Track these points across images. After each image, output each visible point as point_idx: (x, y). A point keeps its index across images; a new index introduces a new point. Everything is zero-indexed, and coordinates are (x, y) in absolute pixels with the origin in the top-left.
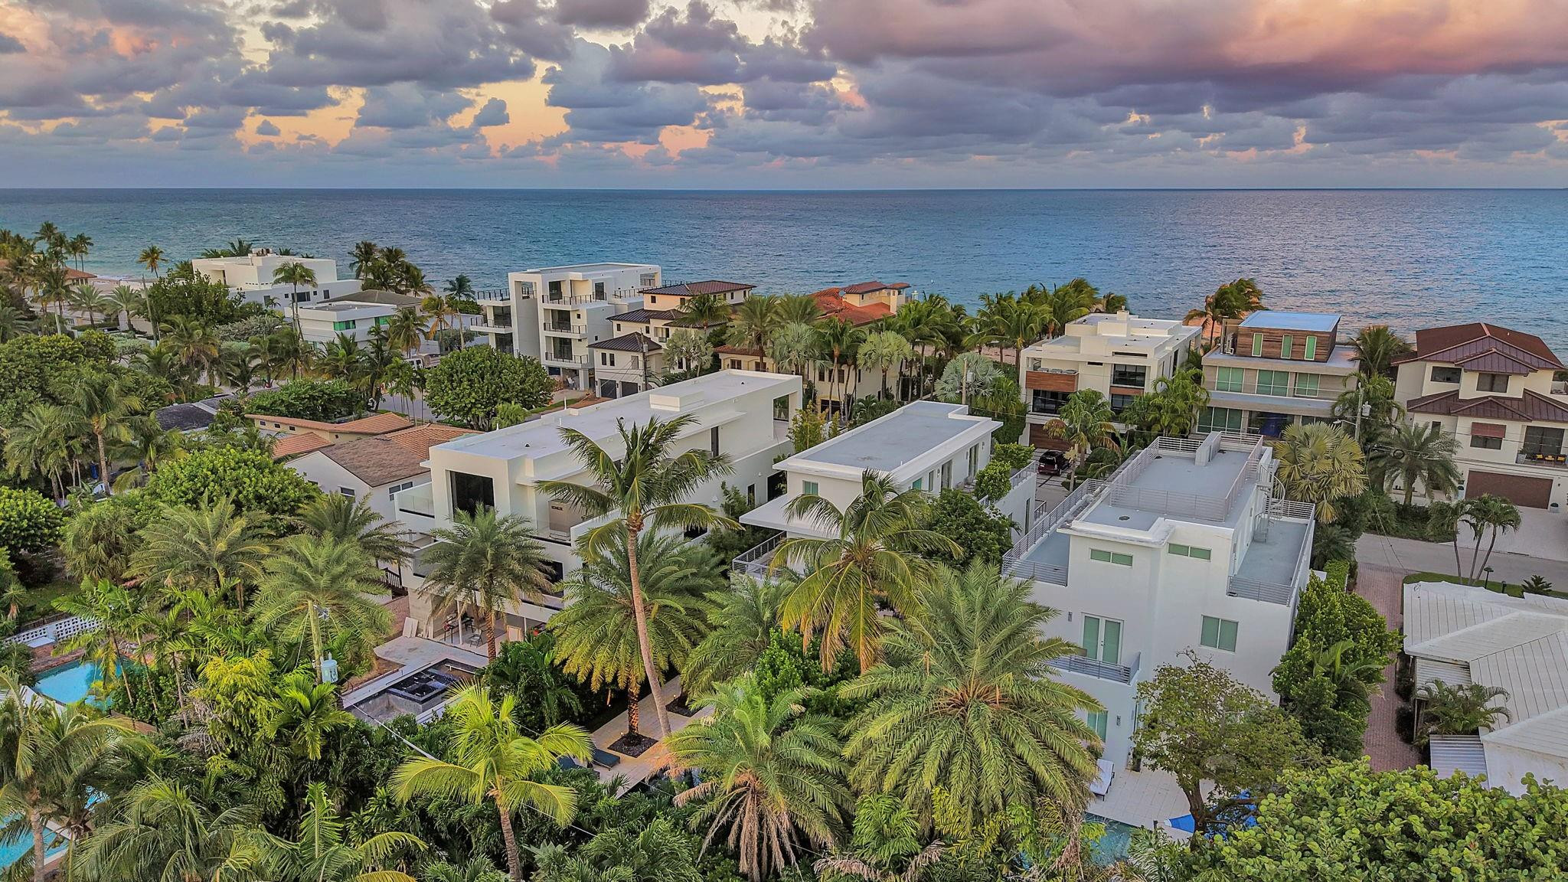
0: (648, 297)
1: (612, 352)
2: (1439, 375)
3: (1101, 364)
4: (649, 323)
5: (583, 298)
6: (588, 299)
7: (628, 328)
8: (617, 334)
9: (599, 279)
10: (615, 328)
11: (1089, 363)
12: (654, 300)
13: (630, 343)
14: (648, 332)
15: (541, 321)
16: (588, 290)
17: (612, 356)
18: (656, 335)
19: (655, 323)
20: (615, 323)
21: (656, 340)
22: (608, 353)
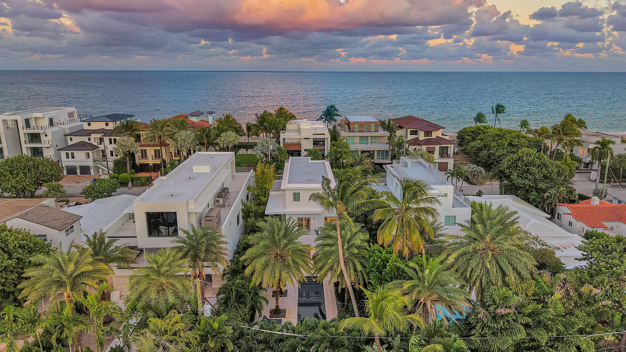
0: (87, 123)
1: (73, 152)
2: (412, 133)
3: (309, 139)
4: (90, 135)
5: (45, 126)
6: (47, 126)
7: (76, 140)
8: (70, 143)
9: (50, 116)
10: (69, 140)
11: (305, 139)
12: (89, 125)
13: (81, 146)
14: (89, 140)
15: (23, 140)
16: (46, 122)
17: (72, 154)
18: (95, 141)
19: (93, 136)
20: (69, 138)
21: (96, 144)
22: (70, 152)
